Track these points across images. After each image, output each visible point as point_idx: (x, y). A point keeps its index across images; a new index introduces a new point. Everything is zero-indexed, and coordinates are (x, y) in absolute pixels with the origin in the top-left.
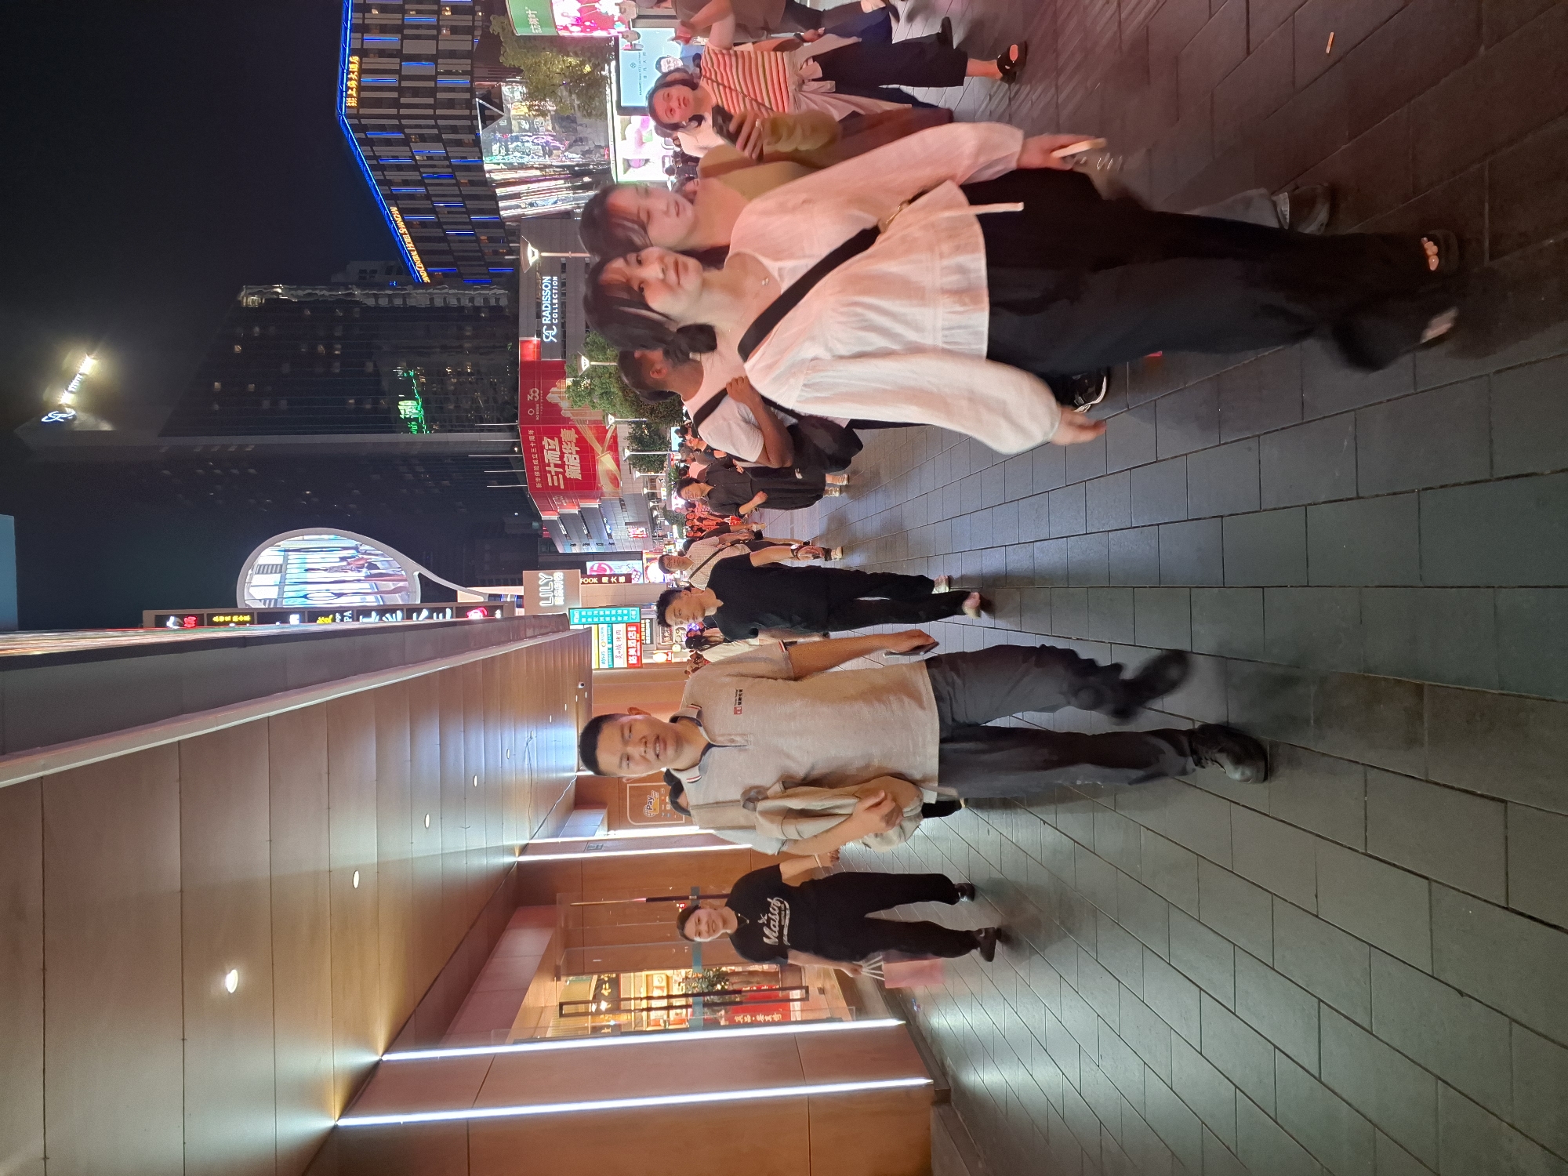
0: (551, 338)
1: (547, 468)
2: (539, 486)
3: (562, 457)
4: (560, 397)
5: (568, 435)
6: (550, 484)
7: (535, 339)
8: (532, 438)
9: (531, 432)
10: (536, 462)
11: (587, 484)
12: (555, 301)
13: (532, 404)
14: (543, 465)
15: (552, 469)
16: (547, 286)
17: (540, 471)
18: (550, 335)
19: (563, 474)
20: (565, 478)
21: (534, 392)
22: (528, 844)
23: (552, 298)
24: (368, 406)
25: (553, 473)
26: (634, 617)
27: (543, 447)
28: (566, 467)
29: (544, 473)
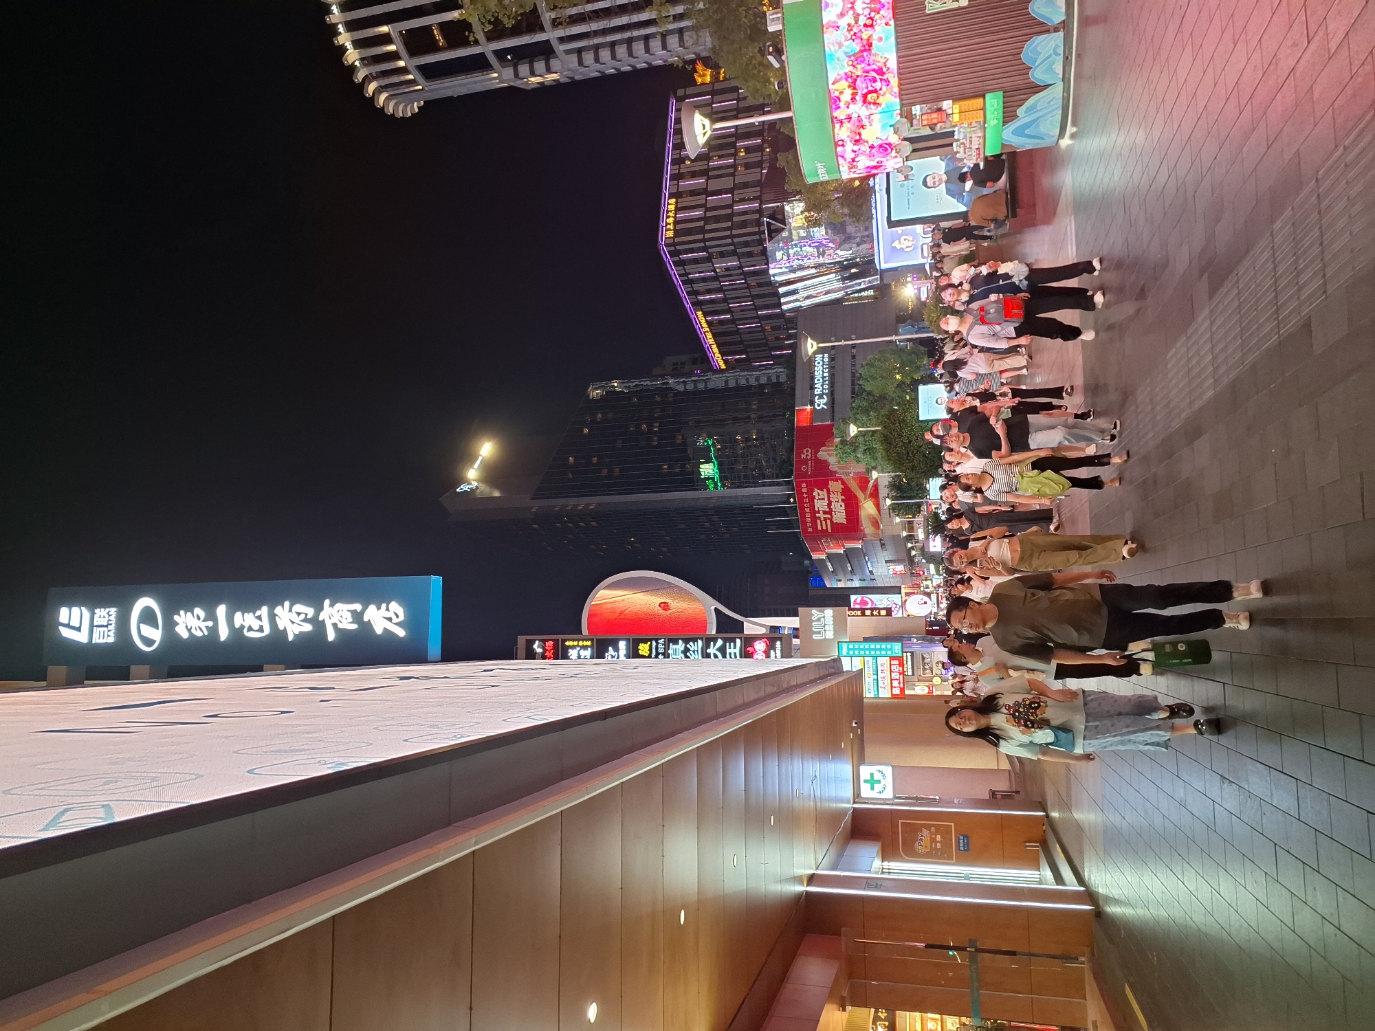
0: (822, 405)
1: (817, 515)
2: (810, 530)
3: (829, 505)
4: (828, 454)
5: (835, 486)
6: (819, 528)
7: (809, 407)
8: (804, 490)
9: (804, 485)
10: (807, 510)
11: (851, 527)
12: (826, 375)
13: (805, 462)
14: (814, 512)
15: (821, 515)
16: (819, 363)
17: (811, 518)
18: (821, 403)
19: (831, 519)
20: (832, 522)
21: (807, 451)
22: (814, 874)
23: (823, 372)
24: (677, 470)
25: (822, 519)
26: (897, 652)
27: (814, 497)
28: (833, 513)
29: (814, 519)
